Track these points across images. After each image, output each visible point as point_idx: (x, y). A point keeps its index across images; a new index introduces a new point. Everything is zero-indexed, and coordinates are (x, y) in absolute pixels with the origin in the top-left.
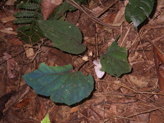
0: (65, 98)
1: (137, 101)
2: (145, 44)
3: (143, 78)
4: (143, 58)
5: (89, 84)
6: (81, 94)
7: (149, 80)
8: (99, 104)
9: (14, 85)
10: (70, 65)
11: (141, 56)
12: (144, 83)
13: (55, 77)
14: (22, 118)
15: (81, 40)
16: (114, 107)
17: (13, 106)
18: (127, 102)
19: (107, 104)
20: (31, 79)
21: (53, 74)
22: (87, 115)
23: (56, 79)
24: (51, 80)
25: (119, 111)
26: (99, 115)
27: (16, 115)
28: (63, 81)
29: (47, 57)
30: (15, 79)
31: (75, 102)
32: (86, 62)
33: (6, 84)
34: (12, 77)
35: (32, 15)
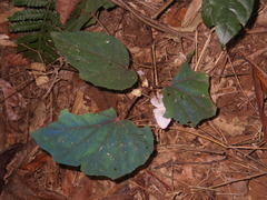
0: (107, 166)
1: (227, 158)
2: (238, 62)
3: (236, 119)
4: (234, 85)
5: (146, 142)
6: (132, 159)
7: (246, 124)
8: (163, 165)
9: (20, 131)
10: (112, 109)
11: (231, 82)
12: (237, 128)
13: (88, 132)
14: (37, 190)
15: (127, 62)
16: (188, 170)
17: (20, 168)
18: (209, 160)
19: (176, 166)
20: (46, 138)
21: (82, 128)
22: (144, 184)
23: (89, 136)
24: (81, 138)
25: (197, 175)
26: (163, 183)
27: (27, 184)
28: (102, 139)
29: (71, 83)
30: (21, 121)
31: (124, 174)
32: (139, 98)
33: (5, 131)
34: (14, 118)
35: (40, 16)
